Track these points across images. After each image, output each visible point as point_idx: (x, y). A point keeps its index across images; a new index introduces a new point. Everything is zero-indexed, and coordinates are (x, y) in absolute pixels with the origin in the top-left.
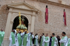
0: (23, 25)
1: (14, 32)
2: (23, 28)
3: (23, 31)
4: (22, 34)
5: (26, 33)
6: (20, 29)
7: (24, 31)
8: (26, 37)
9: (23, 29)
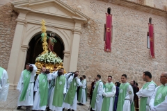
1: (31, 70)
2: (54, 61)
3: (52, 69)
4: (50, 77)
5: (60, 74)
6: (45, 63)
7: (55, 68)
8: (61, 83)
9: (53, 63)
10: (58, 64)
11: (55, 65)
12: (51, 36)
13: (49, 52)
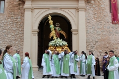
0: (59, 38)
7: (63, 49)
10: (64, 46)
11: (62, 47)
12: (57, 27)
13: (57, 38)
